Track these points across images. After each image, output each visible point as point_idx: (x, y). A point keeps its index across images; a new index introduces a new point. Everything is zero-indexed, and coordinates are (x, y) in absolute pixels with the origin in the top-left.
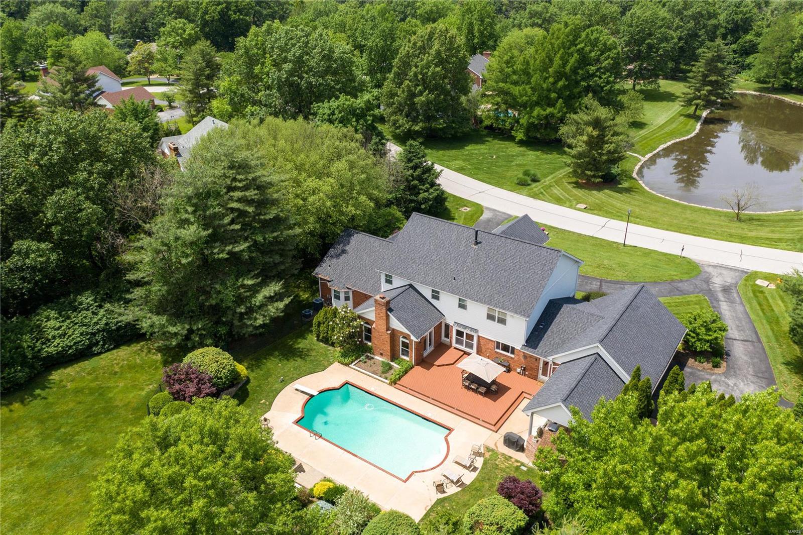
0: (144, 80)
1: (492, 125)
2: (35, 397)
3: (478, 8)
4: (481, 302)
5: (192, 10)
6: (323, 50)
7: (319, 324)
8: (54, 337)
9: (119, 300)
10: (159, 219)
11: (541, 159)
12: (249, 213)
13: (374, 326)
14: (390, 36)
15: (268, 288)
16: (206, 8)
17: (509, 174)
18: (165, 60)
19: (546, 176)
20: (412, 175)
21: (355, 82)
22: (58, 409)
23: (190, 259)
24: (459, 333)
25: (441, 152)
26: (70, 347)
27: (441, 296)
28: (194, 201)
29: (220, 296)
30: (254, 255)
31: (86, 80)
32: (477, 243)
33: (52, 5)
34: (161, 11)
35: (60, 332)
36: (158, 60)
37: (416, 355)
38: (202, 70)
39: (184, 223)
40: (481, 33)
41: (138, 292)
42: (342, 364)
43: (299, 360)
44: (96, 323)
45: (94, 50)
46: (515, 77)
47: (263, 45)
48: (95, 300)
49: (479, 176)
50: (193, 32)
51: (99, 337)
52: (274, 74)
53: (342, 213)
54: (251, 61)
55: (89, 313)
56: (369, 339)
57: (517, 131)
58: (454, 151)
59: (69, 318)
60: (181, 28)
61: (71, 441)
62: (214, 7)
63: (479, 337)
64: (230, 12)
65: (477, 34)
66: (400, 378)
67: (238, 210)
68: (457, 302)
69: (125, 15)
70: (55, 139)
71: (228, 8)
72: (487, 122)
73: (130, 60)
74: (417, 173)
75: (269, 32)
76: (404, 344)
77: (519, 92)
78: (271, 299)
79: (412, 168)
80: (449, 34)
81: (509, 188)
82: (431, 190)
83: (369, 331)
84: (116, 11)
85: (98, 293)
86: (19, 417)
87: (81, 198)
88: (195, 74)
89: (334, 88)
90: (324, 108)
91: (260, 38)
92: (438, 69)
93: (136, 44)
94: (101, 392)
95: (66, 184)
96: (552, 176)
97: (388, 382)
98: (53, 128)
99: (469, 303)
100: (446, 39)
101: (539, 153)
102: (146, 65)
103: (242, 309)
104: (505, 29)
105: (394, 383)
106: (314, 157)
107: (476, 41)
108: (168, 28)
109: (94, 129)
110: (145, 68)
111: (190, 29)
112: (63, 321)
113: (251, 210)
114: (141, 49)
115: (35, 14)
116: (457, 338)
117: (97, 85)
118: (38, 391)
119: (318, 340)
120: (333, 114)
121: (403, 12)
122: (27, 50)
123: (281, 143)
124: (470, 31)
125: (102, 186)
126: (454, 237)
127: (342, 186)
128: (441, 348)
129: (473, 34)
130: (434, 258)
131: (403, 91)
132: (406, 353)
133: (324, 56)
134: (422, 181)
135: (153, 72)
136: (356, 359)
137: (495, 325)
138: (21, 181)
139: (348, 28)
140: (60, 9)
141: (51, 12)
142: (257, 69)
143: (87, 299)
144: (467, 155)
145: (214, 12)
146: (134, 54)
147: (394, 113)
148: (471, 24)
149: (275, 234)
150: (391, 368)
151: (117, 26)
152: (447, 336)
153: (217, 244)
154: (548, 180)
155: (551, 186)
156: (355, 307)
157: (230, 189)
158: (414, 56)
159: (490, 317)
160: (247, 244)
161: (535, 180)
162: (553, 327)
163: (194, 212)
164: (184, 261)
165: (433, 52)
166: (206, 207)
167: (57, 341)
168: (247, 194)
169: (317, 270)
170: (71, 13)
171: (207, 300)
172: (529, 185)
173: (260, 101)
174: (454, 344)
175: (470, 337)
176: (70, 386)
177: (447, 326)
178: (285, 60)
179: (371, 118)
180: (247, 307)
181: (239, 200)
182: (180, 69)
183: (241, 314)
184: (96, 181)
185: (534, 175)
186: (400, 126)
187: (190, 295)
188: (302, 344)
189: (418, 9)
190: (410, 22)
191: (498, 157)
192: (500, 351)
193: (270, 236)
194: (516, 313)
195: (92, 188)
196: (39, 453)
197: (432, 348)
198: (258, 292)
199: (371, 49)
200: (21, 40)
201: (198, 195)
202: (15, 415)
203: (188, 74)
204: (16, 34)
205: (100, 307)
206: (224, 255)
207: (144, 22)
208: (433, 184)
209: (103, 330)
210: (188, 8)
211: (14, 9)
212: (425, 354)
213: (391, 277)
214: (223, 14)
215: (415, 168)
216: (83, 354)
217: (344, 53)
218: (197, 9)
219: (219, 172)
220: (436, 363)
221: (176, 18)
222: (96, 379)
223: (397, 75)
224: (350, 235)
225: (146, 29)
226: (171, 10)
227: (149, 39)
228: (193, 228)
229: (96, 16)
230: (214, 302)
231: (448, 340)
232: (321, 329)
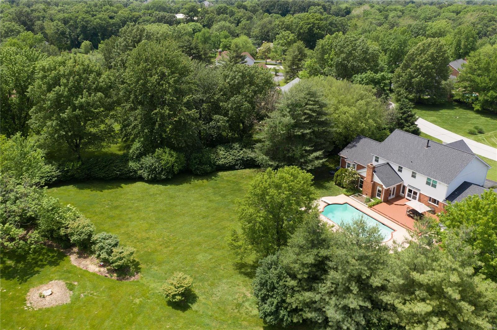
0: (264, 62)
1: (459, 99)
2: (212, 179)
3: (466, 31)
4: (424, 174)
5: (294, 27)
6: (363, 48)
7: (337, 176)
8: (222, 158)
9: (249, 148)
10: (274, 112)
11: (489, 122)
12: (313, 116)
13: (365, 179)
14: (404, 44)
15: (316, 153)
16: (302, 26)
17: (465, 127)
18: (276, 52)
19: (489, 131)
20: (401, 117)
21: (378, 67)
22: (220, 185)
23: (284, 132)
24: (410, 191)
25: (424, 111)
26: (227, 163)
27: (403, 170)
28: (291, 107)
29: (294, 152)
30: (312, 137)
31: (241, 57)
32: (428, 147)
33: (224, 22)
34: (278, 27)
35: (224, 156)
36: (273, 52)
37: (384, 197)
38: (296, 56)
39: (284, 116)
40: (466, 46)
41: (258, 145)
42: (346, 195)
43: (325, 190)
44: (239, 156)
45: (242, 45)
46: (479, 72)
47: (331, 44)
48: (240, 146)
49: (445, 126)
50: (293, 38)
51: (238, 162)
52: (336, 59)
53: (358, 126)
54: (324, 52)
55: (237, 151)
56: (361, 187)
57: (476, 105)
58: (432, 112)
59: (229, 151)
60: (287, 36)
61: (225, 197)
62: (306, 26)
63: (420, 194)
64: (314, 29)
65: (462, 46)
66: (374, 205)
67: (308, 114)
68: (411, 174)
69: (259, 28)
70: (237, 74)
71: (313, 26)
72: (457, 98)
73: (258, 51)
74: (404, 116)
75: (336, 38)
76: (379, 191)
77: (481, 81)
78: (317, 158)
79: (402, 113)
80: (440, 43)
81: (463, 135)
82: (411, 127)
83: (362, 182)
84: (255, 26)
85: (241, 144)
86: (206, 185)
87: (244, 100)
88: (293, 58)
89: (366, 68)
90: (358, 77)
91: (330, 41)
92: (430, 63)
93: (262, 43)
94: (237, 183)
95: (239, 93)
96: (494, 132)
97: (367, 206)
98: (238, 69)
99: (418, 175)
100: (438, 46)
101: (488, 119)
102: (266, 54)
103: (302, 160)
104: (483, 44)
105: (370, 207)
106: (349, 97)
107: (461, 51)
108: (280, 35)
109: (253, 72)
110: (266, 55)
111: (292, 36)
112: (226, 152)
113: (314, 114)
114: (266, 45)
115: (215, 26)
116: (408, 194)
117: (246, 60)
118: (213, 177)
119: (336, 184)
120: (363, 81)
121: (417, 33)
122: (210, 44)
123: (334, 89)
124: (458, 45)
125: (253, 96)
126: (416, 143)
127: (361, 113)
128: (399, 197)
129: (460, 47)
130: (403, 151)
131: (406, 75)
132: (379, 195)
133: (363, 52)
134: (407, 121)
135: (269, 58)
136: (353, 194)
137: (430, 187)
138: (221, 90)
139: (380, 39)
140: (228, 24)
141: (224, 26)
142: (326, 57)
143: (237, 145)
144: (440, 115)
145: (306, 28)
146: (261, 48)
147: (400, 87)
148: (459, 41)
149: (324, 128)
150: (370, 201)
151: (254, 34)
152: (403, 192)
153: (297, 128)
154: (489, 134)
155: (491, 137)
156: (357, 170)
157: (306, 104)
158: (417, 54)
159: (428, 183)
160: (310, 131)
161: (481, 132)
162: (463, 194)
163: (289, 112)
164: (282, 132)
165: (429, 53)
166: (295, 111)
167: (223, 160)
168: (314, 107)
169: (341, 152)
170: (233, 26)
171: (288, 153)
172: (476, 134)
173: (325, 73)
174: (406, 197)
175: (415, 193)
176: (225, 178)
177: (404, 187)
178: (342, 52)
179: (383, 85)
180: (305, 160)
181: (310, 110)
182: (286, 55)
183: (302, 162)
184: (250, 94)
185: (481, 130)
186: (401, 94)
187: (281, 149)
188: (327, 184)
189: (428, 31)
190: (419, 38)
191: (460, 118)
192: (431, 203)
193: (321, 129)
194: (442, 181)
195: (249, 97)
196: (213, 198)
197: (394, 197)
198: (312, 154)
199: (391, 51)
200: (209, 38)
201: (292, 104)
202: (204, 184)
203: (289, 57)
204: (207, 35)
205: (241, 150)
206: (299, 133)
207: (268, 32)
208: (413, 124)
209: (241, 159)
210: (292, 25)
211: (206, 23)
212: (389, 198)
213: (378, 158)
214: (310, 29)
215: (403, 113)
216: (231, 168)
217: (374, 50)
218: (297, 26)
219: (302, 95)
220: (395, 203)
221: (285, 31)
222: (235, 178)
223: (405, 65)
224: (360, 138)
225: (268, 36)
226: (283, 26)
227: (270, 40)
228: (288, 118)
229: (244, 28)
230: (290, 155)
231: (403, 195)
232: (338, 178)
